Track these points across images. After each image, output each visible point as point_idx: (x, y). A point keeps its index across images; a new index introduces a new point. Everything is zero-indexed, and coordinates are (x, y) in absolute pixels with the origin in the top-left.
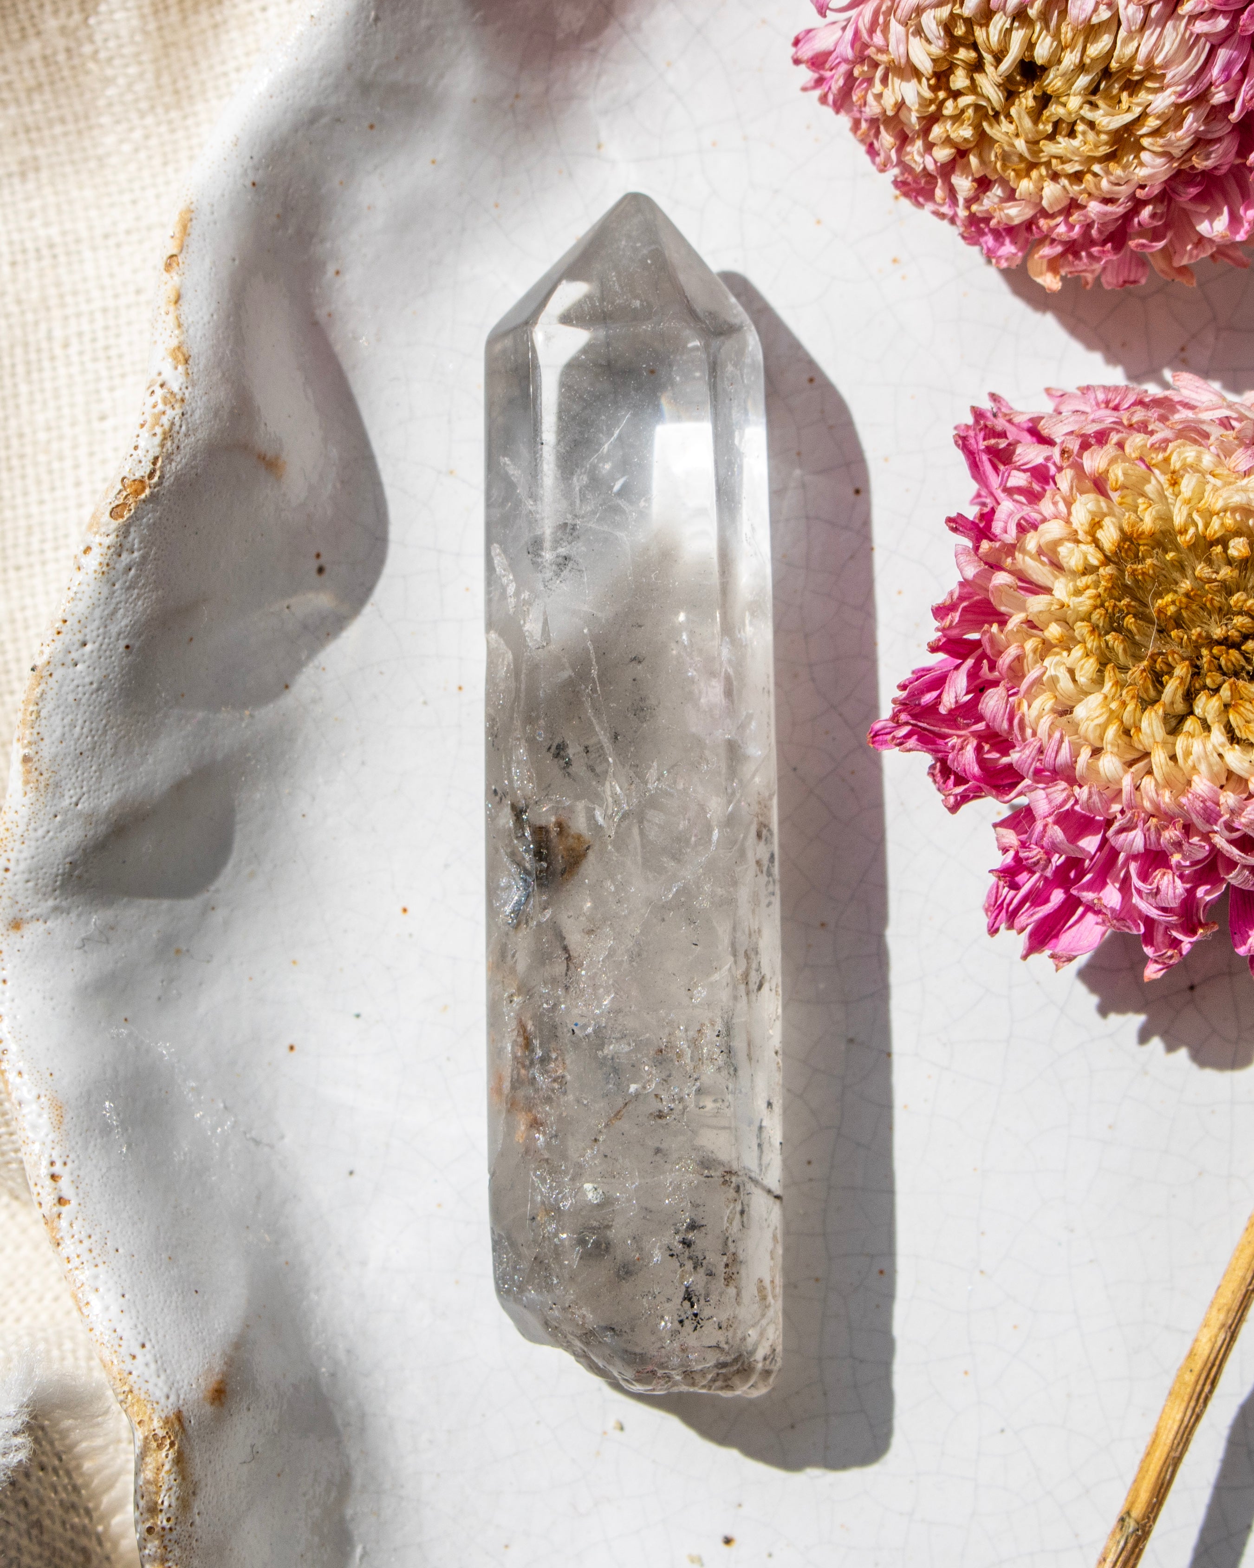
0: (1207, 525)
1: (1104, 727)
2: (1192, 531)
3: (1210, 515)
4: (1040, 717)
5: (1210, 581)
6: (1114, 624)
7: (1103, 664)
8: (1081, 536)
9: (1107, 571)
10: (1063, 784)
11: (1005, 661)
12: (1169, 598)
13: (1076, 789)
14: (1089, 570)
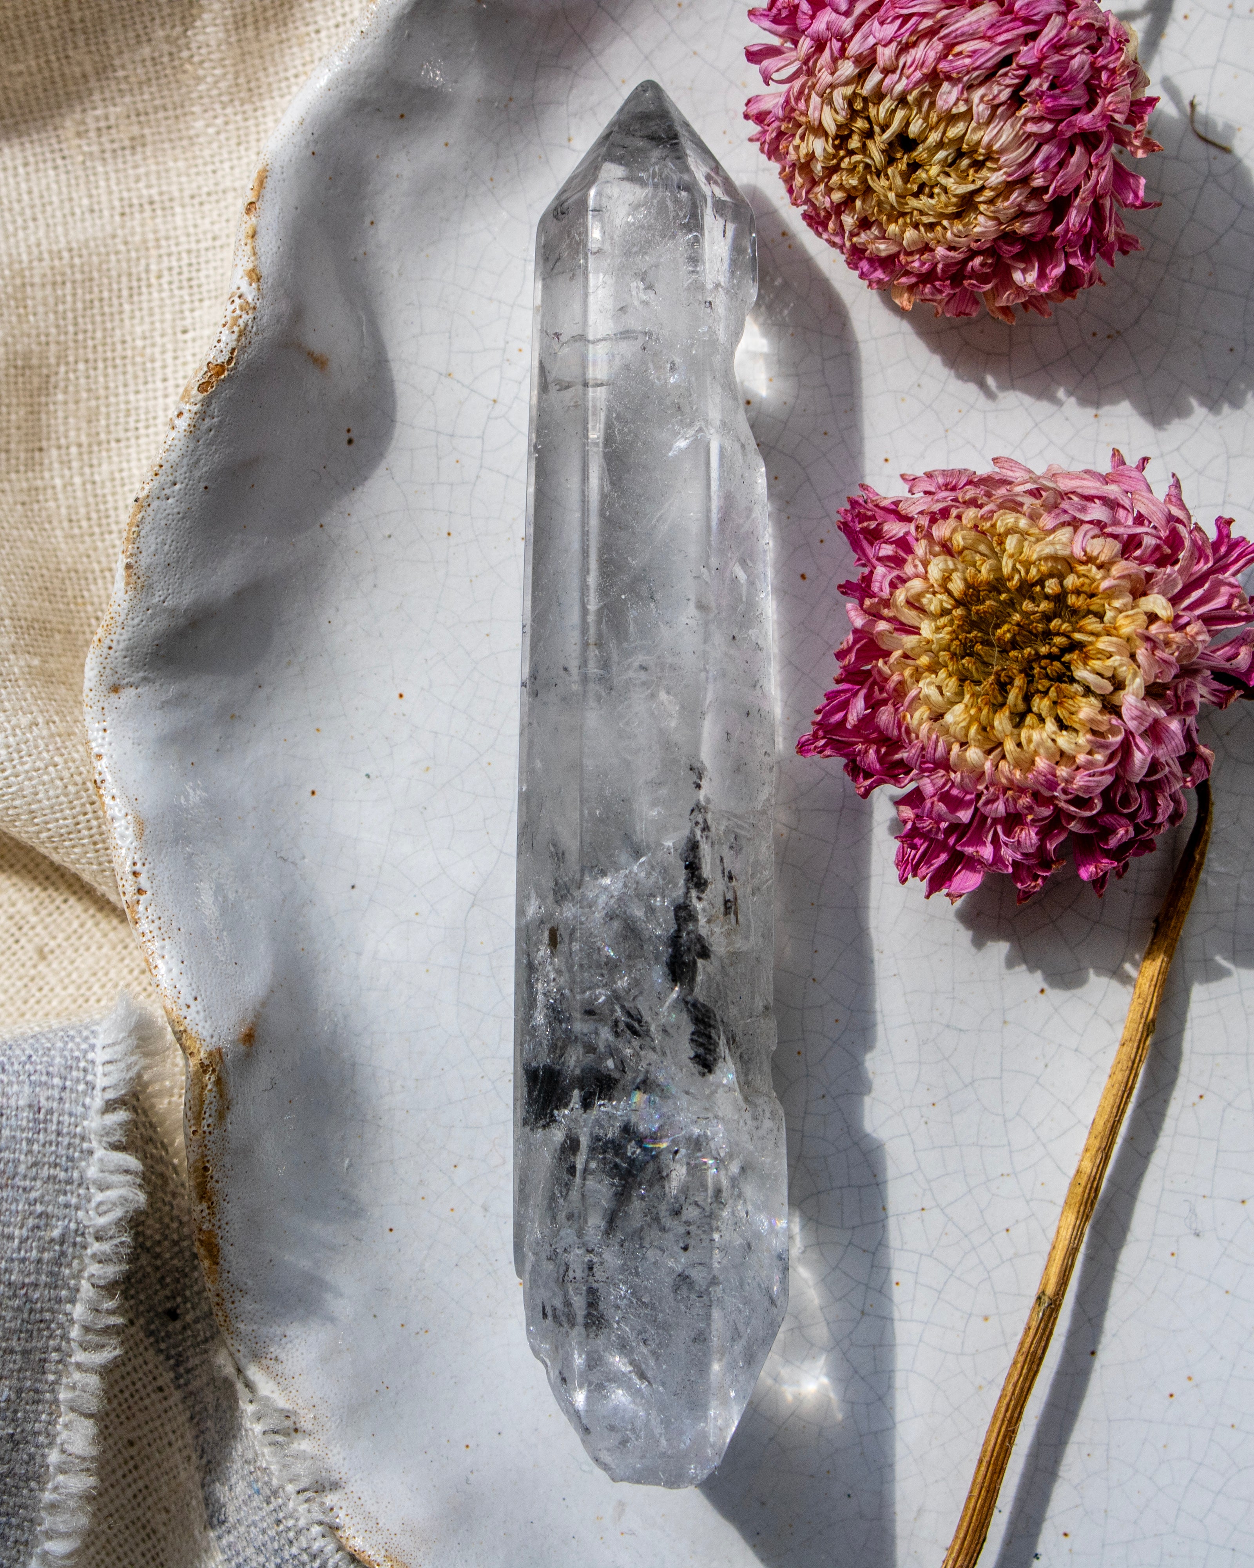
0: (1027, 572)
1: (967, 728)
2: (1017, 577)
3: (1028, 564)
4: (920, 724)
5: (1035, 613)
6: (967, 650)
7: (962, 680)
8: (937, 588)
9: (958, 612)
10: (942, 772)
11: (891, 685)
12: (1005, 627)
13: (952, 775)
14: (944, 612)
